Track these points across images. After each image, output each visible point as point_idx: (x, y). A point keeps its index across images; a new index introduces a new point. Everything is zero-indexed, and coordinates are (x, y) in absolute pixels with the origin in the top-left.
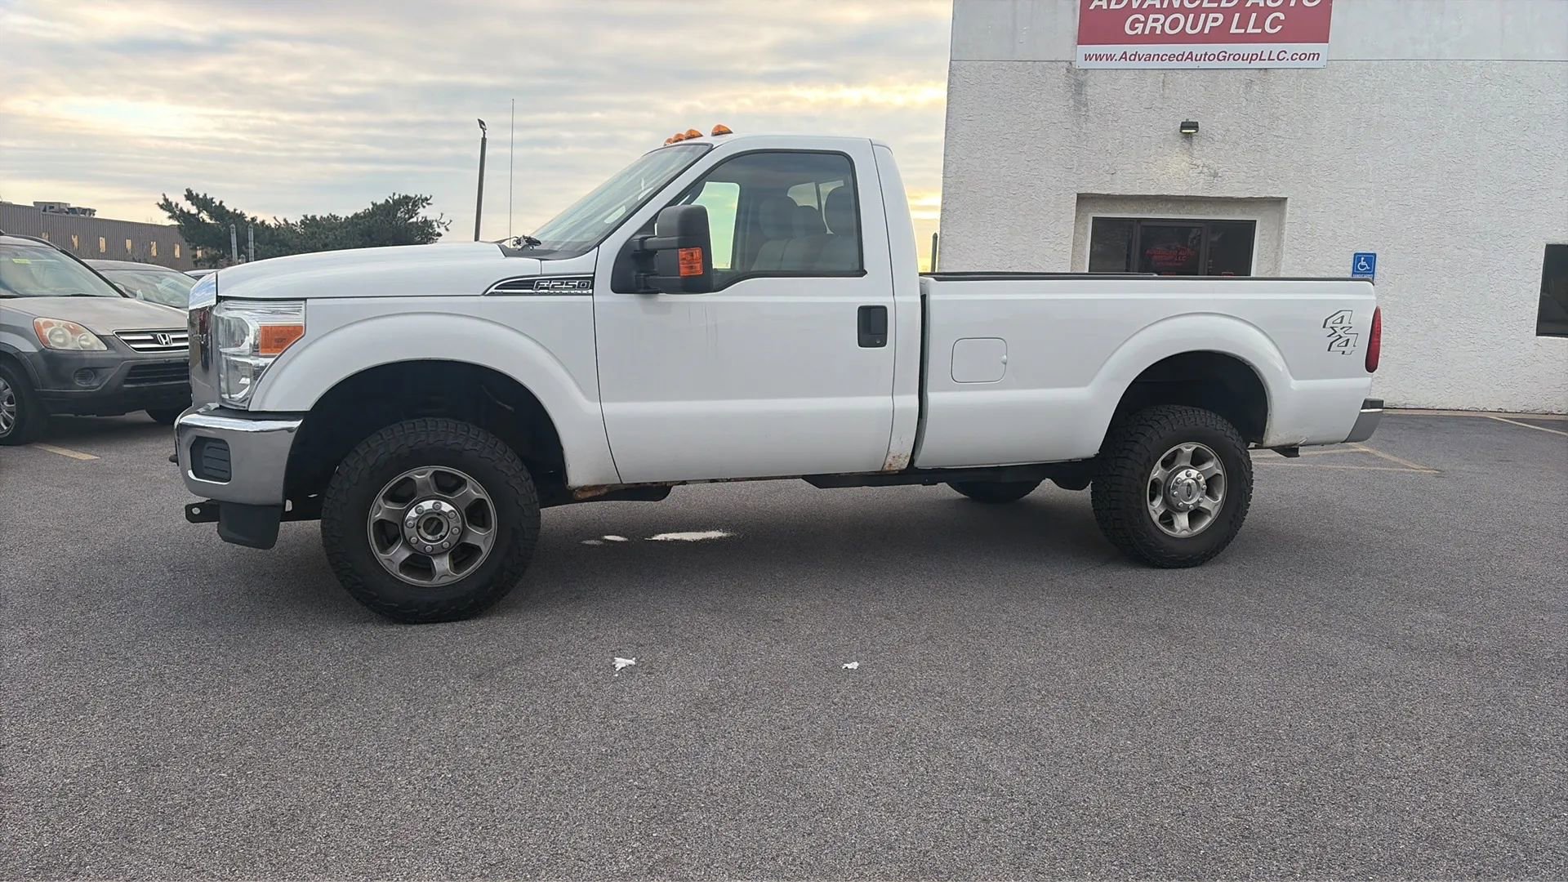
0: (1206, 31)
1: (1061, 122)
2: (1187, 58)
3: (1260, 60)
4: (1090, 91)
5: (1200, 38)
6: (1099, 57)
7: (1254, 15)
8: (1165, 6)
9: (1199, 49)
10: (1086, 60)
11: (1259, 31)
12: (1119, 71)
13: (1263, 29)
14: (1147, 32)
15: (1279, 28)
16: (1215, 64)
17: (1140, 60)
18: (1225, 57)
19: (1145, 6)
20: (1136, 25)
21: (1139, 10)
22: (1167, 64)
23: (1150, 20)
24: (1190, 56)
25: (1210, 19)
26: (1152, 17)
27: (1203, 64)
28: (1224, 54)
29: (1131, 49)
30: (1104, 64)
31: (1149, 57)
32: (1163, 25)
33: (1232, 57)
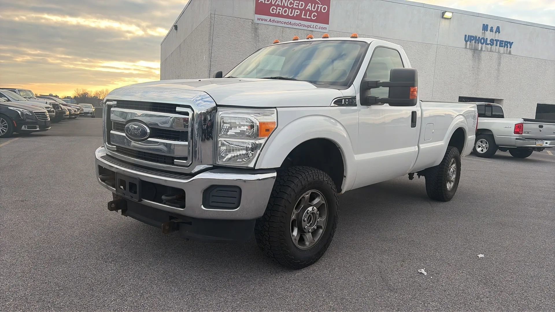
0: (295, 16)
1: (250, 42)
2: (289, 24)
3: (310, 27)
4: (260, 31)
5: (293, 18)
6: (262, 20)
7: (308, 12)
8: (282, 5)
9: (293, 21)
10: (258, 20)
11: (310, 18)
12: (269, 25)
13: (311, 18)
14: (277, 13)
15: (316, 18)
16: (298, 27)
17: (275, 22)
18: (301, 25)
19: (276, 4)
20: (274, 10)
21: (274, 5)
22: (283, 25)
23: (278, 9)
24: (290, 24)
25: (296, 12)
26: (278, 8)
27: (294, 27)
28: (300, 24)
29: (272, 18)
30: (264, 22)
31: (278, 22)
32: (282, 11)
33: (302, 25)
